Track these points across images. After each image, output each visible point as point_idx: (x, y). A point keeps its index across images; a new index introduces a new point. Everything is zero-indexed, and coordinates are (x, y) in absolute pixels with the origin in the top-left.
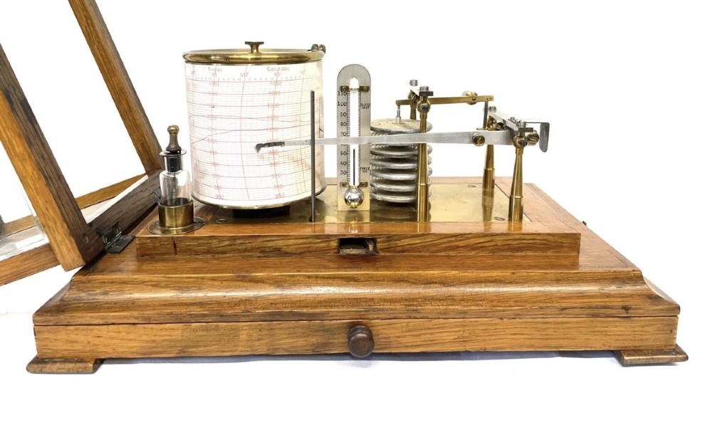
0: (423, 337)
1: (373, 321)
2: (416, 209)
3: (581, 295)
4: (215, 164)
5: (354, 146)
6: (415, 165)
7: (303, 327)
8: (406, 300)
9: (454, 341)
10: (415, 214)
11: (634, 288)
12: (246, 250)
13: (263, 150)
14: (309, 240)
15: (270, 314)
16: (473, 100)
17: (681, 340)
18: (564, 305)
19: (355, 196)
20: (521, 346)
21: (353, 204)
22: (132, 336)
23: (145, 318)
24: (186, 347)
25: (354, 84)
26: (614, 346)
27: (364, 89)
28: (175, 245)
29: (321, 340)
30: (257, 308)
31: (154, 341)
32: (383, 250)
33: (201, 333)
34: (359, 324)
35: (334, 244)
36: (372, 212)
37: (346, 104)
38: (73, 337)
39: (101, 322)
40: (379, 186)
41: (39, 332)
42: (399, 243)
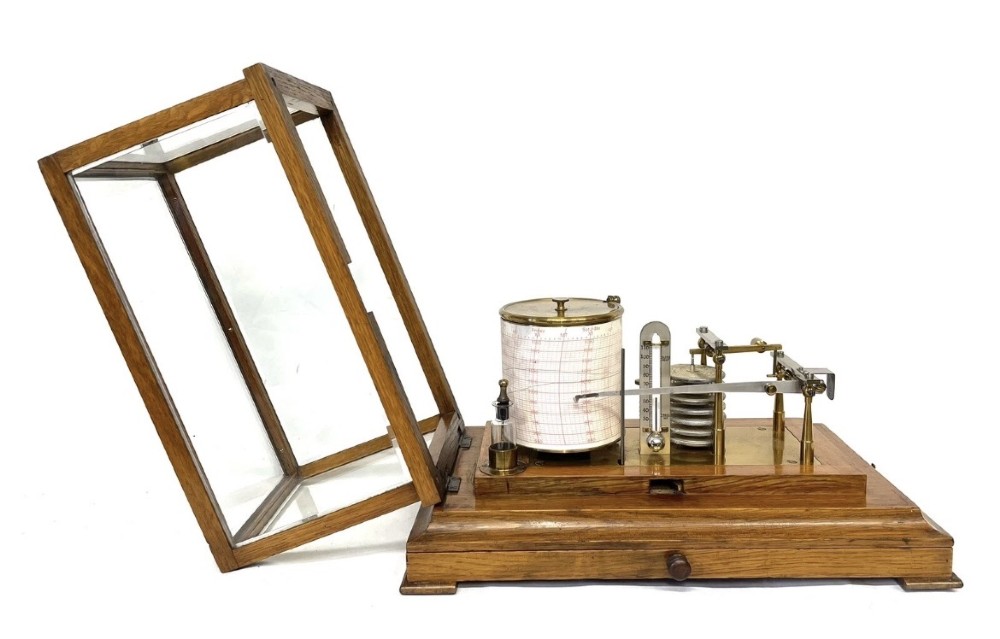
0: (730, 566)
1: (688, 551)
2: (713, 452)
3: (866, 529)
4: (534, 412)
5: (656, 396)
6: (711, 411)
7: (629, 555)
8: (716, 533)
9: (758, 569)
10: (713, 457)
11: (914, 523)
12: (569, 490)
13: (580, 400)
14: (624, 481)
15: (602, 544)
16: (761, 348)
17: (957, 568)
18: (852, 537)
19: (657, 441)
20: (816, 574)
21: (656, 448)
22: (486, 562)
23: (498, 547)
24: (533, 571)
25: (656, 339)
26: (898, 572)
27: (665, 344)
28: (508, 485)
29: (643, 566)
30: (591, 539)
31: (504, 566)
32: (689, 490)
33: (544, 559)
34: (676, 552)
35: (646, 485)
36: (671, 455)
37: (649, 357)
38: (438, 562)
39: (463, 549)
40: (677, 431)
41: (412, 558)
42: (704, 484)
